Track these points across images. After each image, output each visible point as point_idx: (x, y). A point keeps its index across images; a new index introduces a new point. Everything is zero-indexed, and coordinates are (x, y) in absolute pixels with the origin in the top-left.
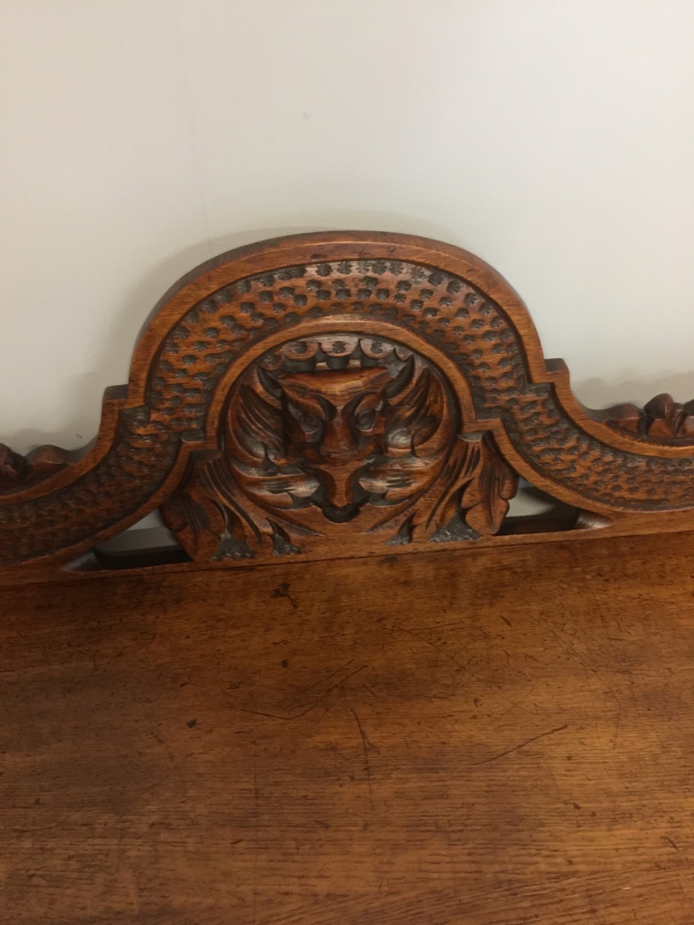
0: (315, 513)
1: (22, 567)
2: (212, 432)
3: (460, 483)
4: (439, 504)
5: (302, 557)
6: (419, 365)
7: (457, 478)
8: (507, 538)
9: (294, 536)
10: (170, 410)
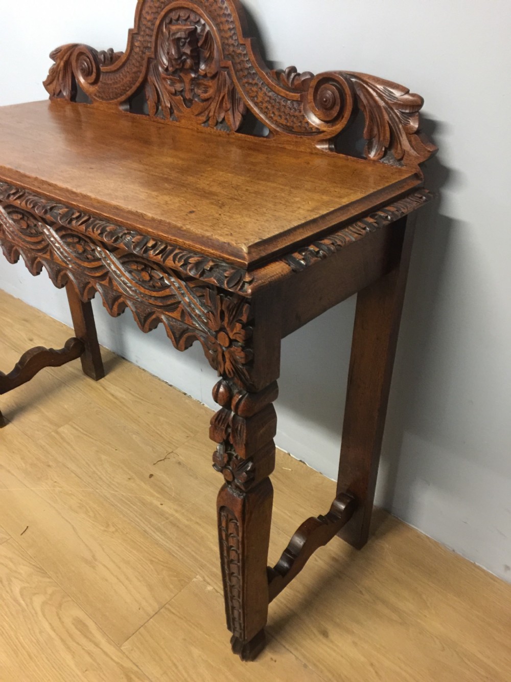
0: (180, 99)
1: (110, 103)
2: (153, 49)
3: (222, 95)
4: (217, 104)
5: (178, 124)
6: (208, 28)
7: (220, 93)
8: (240, 135)
9: (175, 111)
10: (143, 36)
